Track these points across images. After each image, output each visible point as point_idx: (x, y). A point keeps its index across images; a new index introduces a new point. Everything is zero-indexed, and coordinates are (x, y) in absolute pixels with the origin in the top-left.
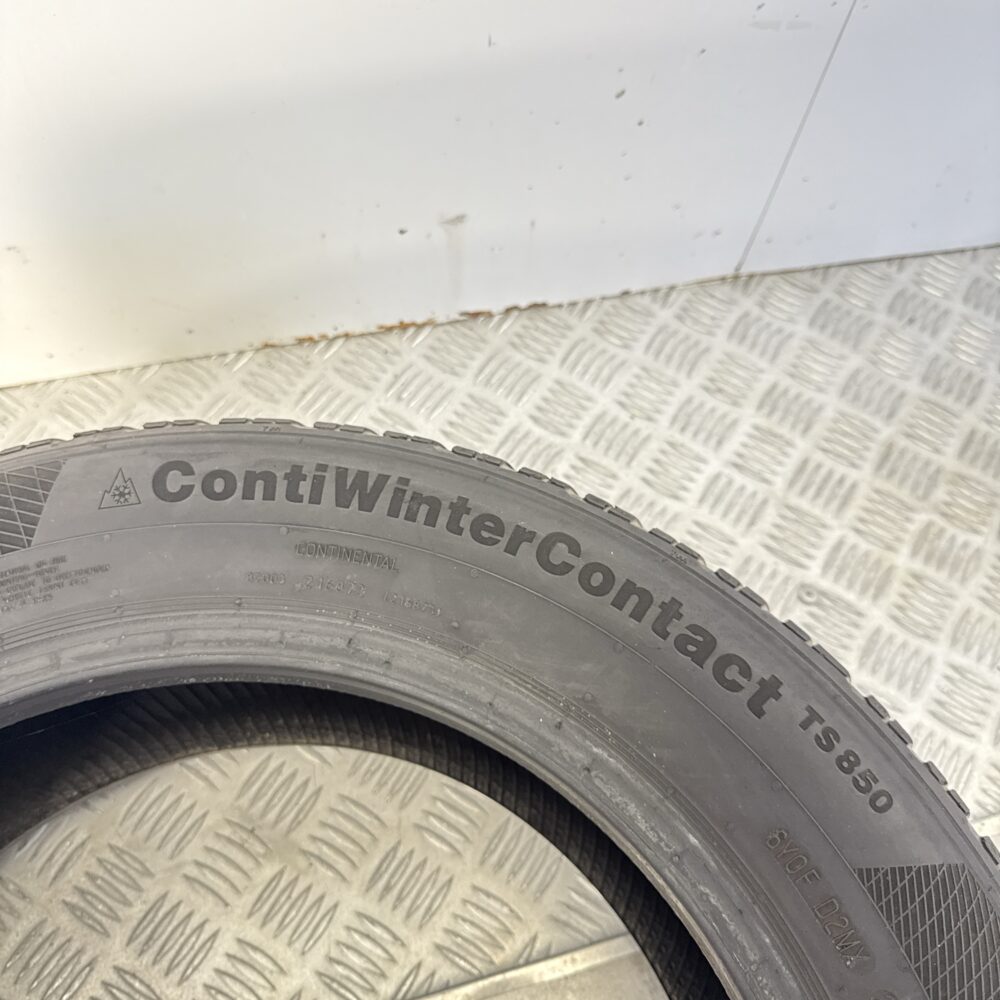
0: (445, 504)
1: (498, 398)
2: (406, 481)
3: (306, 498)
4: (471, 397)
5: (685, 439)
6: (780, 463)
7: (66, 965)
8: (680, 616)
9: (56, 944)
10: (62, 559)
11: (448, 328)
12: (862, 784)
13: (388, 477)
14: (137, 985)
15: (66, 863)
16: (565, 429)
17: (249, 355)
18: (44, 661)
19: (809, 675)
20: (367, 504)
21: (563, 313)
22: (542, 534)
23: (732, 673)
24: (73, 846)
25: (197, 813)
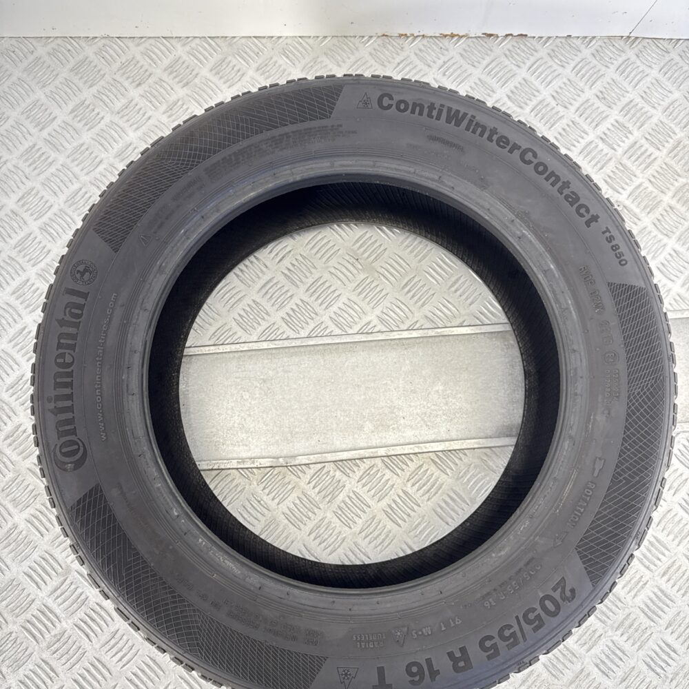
0: (488, 129)
1: (492, 82)
2: (474, 117)
3: (435, 118)
4: (479, 79)
5: (580, 121)
6: (623, 142)
7: (282, 295)
8: (569, 187)
9: (279, 286)
10: (341, 126)
11: (474, 40)
12: (618, 255)
13: (467, 114)
14: (308, 307)
15: (283, 257)
16: (522, 105)
17: (374, 39)
18: (328, 164)
19: (611, 217)
20: (458, 124)
21: (534, 42)
22: (523, 148)
23: (583, 211)
24: (286, 252)
25: (336, 248)
